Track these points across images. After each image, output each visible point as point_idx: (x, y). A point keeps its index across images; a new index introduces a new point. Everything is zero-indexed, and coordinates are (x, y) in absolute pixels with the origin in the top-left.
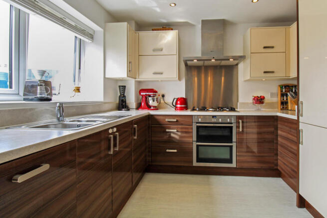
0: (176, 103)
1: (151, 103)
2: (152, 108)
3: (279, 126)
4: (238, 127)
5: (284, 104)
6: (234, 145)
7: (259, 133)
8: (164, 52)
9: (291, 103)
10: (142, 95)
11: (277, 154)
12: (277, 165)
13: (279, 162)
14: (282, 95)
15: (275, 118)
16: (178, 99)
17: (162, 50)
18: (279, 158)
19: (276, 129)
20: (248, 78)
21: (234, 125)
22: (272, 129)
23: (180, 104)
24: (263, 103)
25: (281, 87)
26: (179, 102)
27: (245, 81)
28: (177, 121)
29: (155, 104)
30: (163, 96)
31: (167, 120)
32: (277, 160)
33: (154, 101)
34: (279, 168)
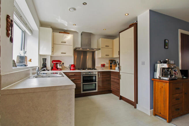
0: (71, 67)
1: (59, 67)
2: (59, 69)
3: (111, 75)
4: (98, 76)
5: (111, 67)
6: (97, 83)
7: (102, 78)
8: (67, 43)
9: (113, 66)
10: (54, 63)
11: (111, 85)
12: (111, 89)
13: (112, 87)
14: (110, 64)
15: (110, 72)
16: (71, 65)
17: (65, 42)
18: (111, 86)
19: (110, 76)
20: (100, 57)
21: (97, 75)
22: (109, 76)
23: (73, 67)
24: (105, 66)
25: (110, 60)
26: (72, 67)
27: (98, 58)
28: (75, 75)
29: (61, 67)
30: (63, 64)
31: (70, 74)
32: (111, 87)
33: (60, 66)
34: (111, 90)
